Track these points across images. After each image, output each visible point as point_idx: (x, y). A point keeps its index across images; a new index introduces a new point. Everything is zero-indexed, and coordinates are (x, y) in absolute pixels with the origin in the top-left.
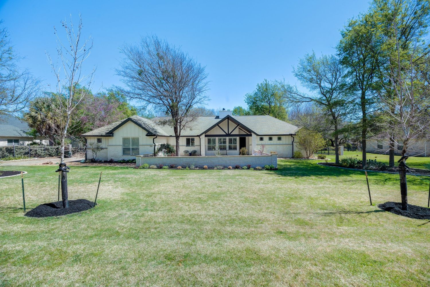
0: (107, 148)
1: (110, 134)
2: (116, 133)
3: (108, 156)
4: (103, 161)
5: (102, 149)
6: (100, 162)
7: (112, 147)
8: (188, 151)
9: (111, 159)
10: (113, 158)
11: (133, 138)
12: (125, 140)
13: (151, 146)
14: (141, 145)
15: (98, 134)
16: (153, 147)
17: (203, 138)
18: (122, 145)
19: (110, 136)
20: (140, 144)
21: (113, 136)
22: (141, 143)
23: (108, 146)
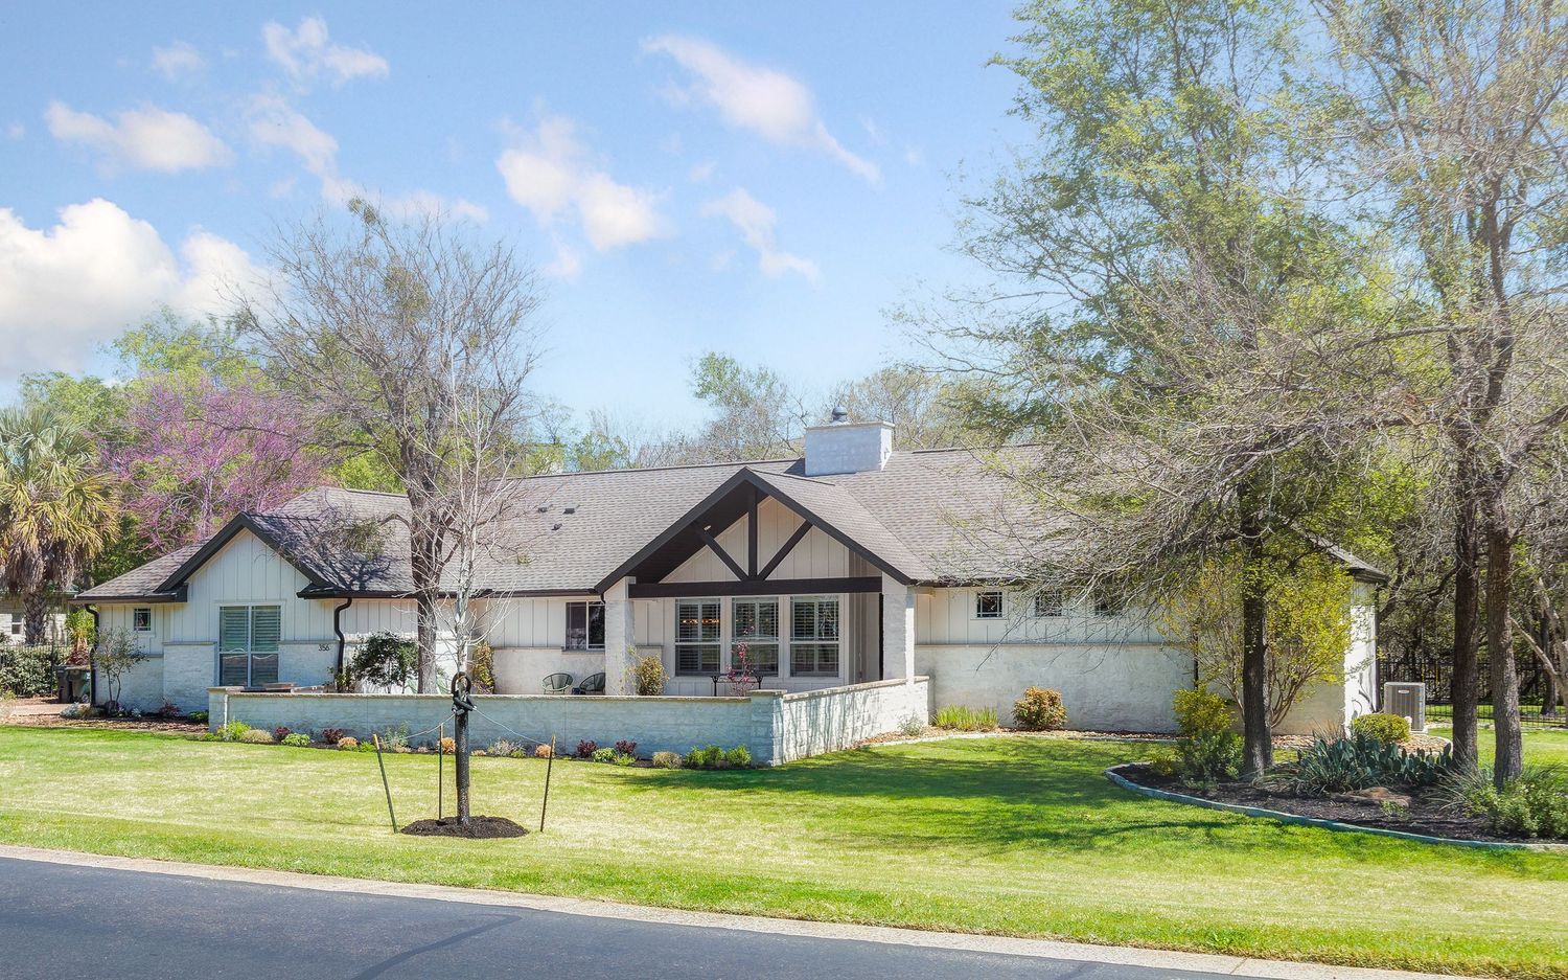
0: (161, 656)
1: (173, 589)
2: (196, 584)
3: (165, 692)
4: (136, 711)
5: (138, 657)
6: (129, 716)
7: (179, 647)
8: (569, 679)
9: (169, 708)
10: (178, 702)
11: (257, 607)
12: (232, 618)
13: (324, 645)
14: (286, 642)
15: (134, 591)
16: (334, 648)
17: (616, 603)
18: (218, 639)
19: (172, 599)
20: (282, 639)
21: (183, 598)
22: (287, 630)
23: (165, 644)
